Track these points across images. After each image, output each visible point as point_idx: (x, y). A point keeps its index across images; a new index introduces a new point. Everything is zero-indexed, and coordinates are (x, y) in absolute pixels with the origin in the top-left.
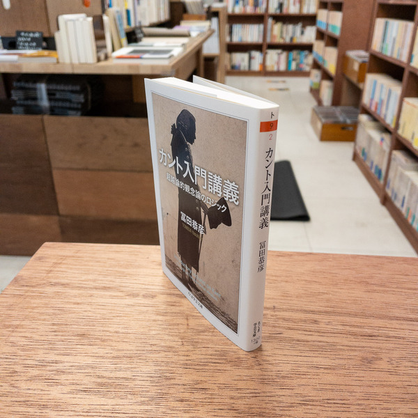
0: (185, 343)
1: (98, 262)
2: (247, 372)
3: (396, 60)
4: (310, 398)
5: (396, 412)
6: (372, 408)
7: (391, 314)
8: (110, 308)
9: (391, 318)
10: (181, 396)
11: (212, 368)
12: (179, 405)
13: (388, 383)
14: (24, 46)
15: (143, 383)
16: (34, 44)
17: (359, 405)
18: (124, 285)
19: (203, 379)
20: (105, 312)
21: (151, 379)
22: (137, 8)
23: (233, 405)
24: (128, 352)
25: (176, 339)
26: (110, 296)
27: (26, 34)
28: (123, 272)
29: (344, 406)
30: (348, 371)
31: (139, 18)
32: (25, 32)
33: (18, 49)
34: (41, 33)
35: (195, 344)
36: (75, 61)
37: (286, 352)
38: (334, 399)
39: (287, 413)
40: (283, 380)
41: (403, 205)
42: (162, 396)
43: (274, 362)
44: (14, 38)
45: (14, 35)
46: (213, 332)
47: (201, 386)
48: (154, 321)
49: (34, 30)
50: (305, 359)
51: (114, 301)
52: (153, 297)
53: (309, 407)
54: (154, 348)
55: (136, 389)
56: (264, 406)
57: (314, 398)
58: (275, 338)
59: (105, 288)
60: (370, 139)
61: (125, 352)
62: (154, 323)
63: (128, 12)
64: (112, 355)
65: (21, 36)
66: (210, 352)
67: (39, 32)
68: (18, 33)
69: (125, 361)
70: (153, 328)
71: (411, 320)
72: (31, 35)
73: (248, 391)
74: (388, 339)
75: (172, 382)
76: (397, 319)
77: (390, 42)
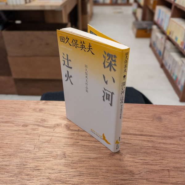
0: (36, 148)
1: (6, 109)
2: (59, 161)
4: (83, 173)
5: (117, 178)
6: (108, 177)
7: (128, 132)
8: (6, 132)
9: (128, 134)
10: (28, 173)
11: (44, 159)
12: (26, 177)
13: (118, 165)
15: (13, 167)
17: (103, 175)
18: (15, 120)
19: (39, 165)
20: (4, 134)
21: (17, 165)
23: (49, 177)
24: (10, 153)
25: (32, 146)
26: (8, 126)
28: (16, 114)
29: (96, 176)
30: (103, 160)
35: (39, 148)
37: (78, 151)
38: (93, 173)
39: (71, 180)
40: (73, 165)
41: (169, 68)
42: (20, 173)
43: (72, 156)
46: (49, 142)
47: (38, 168)
48: (25, 138)
50: (86, 154)
51: (9, 128)
52: (27, 126)
53: (81, 177)
54: (22, 151)
55: (9, 170)
56: (63, 177)
57: (84, 173)
58: (75, 145)
59: (6, 122)
60: (157, 37)
61: (8, 153)
62: (24, 139)
64: (3, 154)
66: (45, 152)
69: (8, 157)
70: (23, 141)
71: (136, 135)
73: (57, 170)
74: (124, 144)
75: (26, 166)
76: (131, 134)
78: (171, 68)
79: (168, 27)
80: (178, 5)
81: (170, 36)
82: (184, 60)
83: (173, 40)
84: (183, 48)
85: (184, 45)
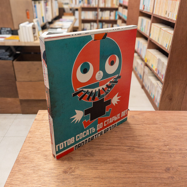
3: (146, 35)
14: (4, 33)
16: (8, 32)
27: (5, 29)
31: (47, 18)
33: (1, 34)
36: (26, 41)
49: (8, 27)
60: (138, 63)
63: (43, 18)
65: (3, 30)
67: (10, 28)
72: (7, 29)
77: (144, 27)
78: (149, 89)
79: (145, 56)
80: (152, 39)
81: (148, 63)
82: (159, 82)
83: (150, 67)
84: (157, 73)
85: (158, 71)
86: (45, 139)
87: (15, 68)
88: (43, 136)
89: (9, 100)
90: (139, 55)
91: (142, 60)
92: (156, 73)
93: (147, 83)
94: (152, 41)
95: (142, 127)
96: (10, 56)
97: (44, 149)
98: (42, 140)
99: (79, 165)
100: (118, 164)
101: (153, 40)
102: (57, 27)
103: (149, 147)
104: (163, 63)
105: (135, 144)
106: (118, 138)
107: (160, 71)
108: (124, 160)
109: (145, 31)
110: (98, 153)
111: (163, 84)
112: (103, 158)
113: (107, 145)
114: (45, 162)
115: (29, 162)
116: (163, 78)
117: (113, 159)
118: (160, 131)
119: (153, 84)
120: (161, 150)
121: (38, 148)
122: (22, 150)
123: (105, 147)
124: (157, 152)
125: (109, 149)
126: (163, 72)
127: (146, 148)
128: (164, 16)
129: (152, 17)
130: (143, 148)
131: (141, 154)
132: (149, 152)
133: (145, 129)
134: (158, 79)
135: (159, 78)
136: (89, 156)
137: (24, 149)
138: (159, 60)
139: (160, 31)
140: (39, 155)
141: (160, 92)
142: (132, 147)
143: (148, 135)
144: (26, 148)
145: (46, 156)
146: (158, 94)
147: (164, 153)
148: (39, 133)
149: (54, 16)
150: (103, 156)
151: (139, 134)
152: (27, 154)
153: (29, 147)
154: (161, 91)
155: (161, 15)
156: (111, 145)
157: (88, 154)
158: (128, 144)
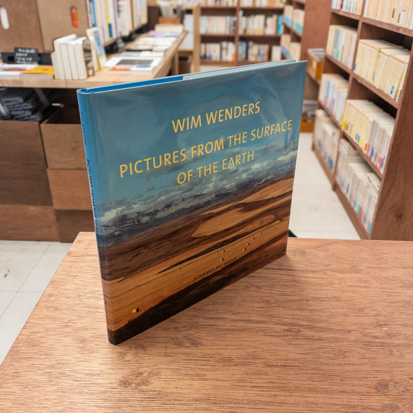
3: (344, 66)
14: (21, 61)
16: (30, 59)
22: (118, 20)
27: (23, 51)
31: (120, 29)
32: (22, 49)
33: (16, 63)
34: (37, 50)
36: (69, 77)
41: (347, 192)
44: (12, 53)
45: (12, 51)
49: (30, 47)
60: (325, 133)
63: (110, 26)
65: (19, 52)
67: (35, 49)
68: (16, 50)
72: (28, 51)
77: (340, 49)
78: (349, 191)
79: (343, 116)
80: (358, 77)
81: (348, 132)
82: (372, 176)
83: (352, 140)
84: (369, 154)
85: (371, 149)
86: (86, 301)
87: (45, 138)
88: (81, 294)
89: (33, 209)
90: (329, 115)
91: (335, 124)
92: (366, 156)
93: (344, 177)
94: (359, 81)
95: (323, 278)
96: (34, 112)
97: (79, 325)
98: (78, 302)
99: (162, 366)
100: (257, 368)
101: (361, 78)
102: (140, 47)
103: (339, 328)
104: (384, 131)
105: (302, 320)
106: (263, 302)
107: (375, 151)
108: (272, 357)
109: (344, 57)
110: (210, 338)
111: (383, 180)
112: (221, 351)
113: (235, 320)
114: (78, 356)
115: (41, 355)
116: (381, 166)
117: (246, 354)
118: (367, 290)
119: (359, 180)
120: (366, 335)
121: (66, 320)
122: (29, 325)
123: (228, 325)
124: (356, 341)
125: (236, 330)
126: (383, 151)
127: (331, 330)
128: (389, 23)
129: (360, 25)
130: (323, 330)
131: (317, 344)
132: (337, 340)
133: (331, 284)
134: (370, 168)
135: (373, 167)
136: (187, 344)
137: (34, 323)
138: (374, 124)
139: (379, 57)
140: (67, 340)
141: (373, 198)
142: (294, 325)
143: (338, 299)
144: (38, 322)
145: (83, 341)
146: (369, 203)
147: (375, 344)
148: (74, 286)
149: (137, 25)
150: (220, 347)
151: (315, 296)
152: (39, 335)
153: (47, 317)
154: (377, 197)
155: (380, 20)
156: (243, 320)
157: (185, 340)
158: (285, 320)
